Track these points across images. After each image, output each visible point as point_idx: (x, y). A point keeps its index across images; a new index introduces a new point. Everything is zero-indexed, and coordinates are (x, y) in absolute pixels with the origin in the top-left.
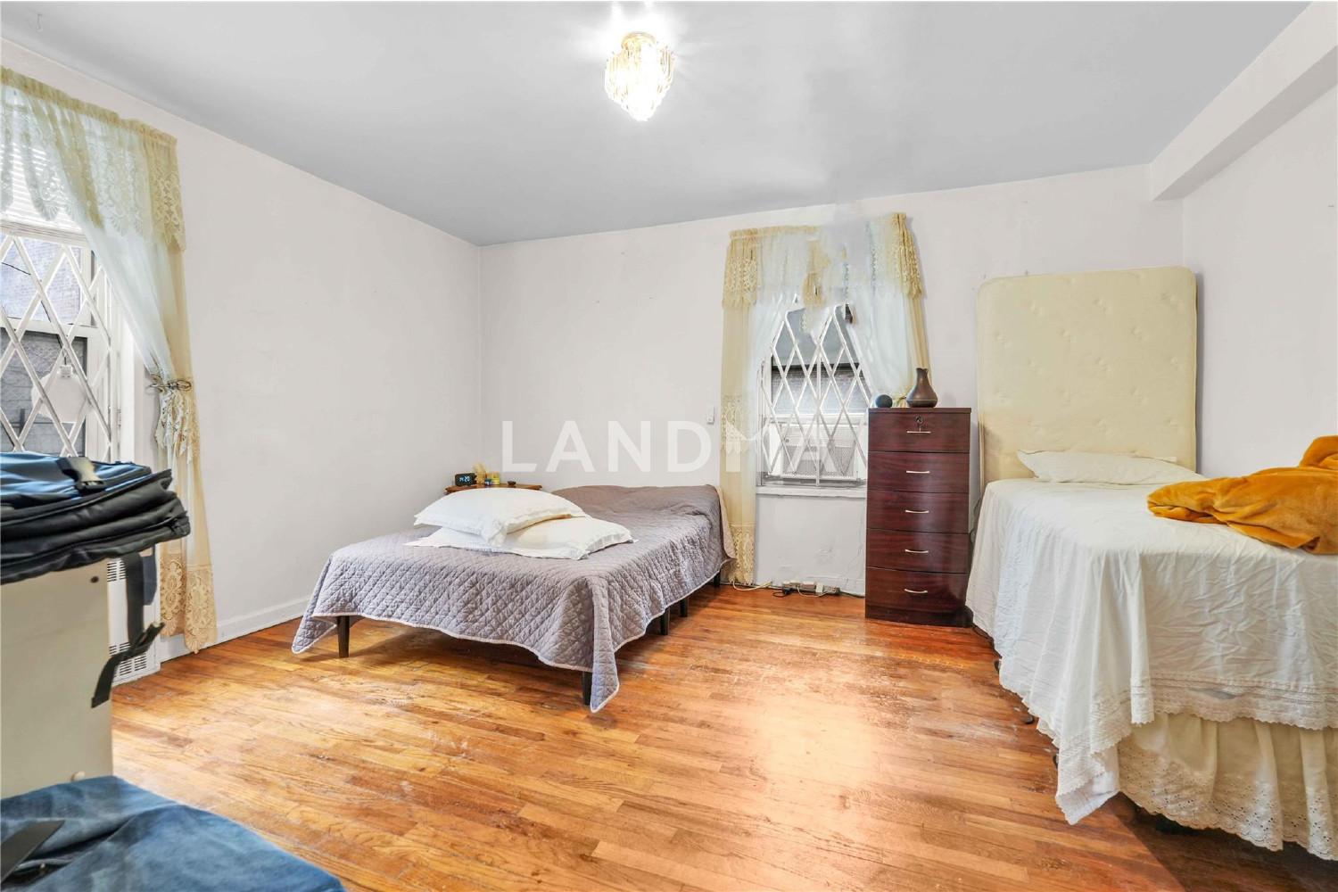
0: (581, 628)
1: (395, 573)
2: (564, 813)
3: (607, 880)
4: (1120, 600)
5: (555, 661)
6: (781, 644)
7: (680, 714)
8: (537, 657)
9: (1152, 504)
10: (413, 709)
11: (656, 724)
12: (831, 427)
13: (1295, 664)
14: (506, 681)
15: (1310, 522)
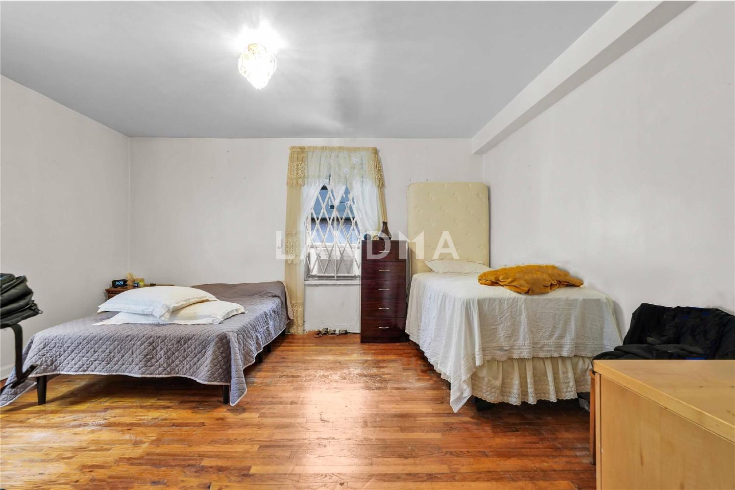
0: (223, 361)
1: (90, 343)
2: (229, 458)
3: (261, 482)
4: (471, 318)
5: (208, 381)
6: (323, 360)
7: (279, 400)
8: (196, 381)
9: (480, 280)
10: (109, 425)
11: (267, 407)
12: (330, 249)
13: (524, 335)
14: (170, 400)
15: (527, 283)
